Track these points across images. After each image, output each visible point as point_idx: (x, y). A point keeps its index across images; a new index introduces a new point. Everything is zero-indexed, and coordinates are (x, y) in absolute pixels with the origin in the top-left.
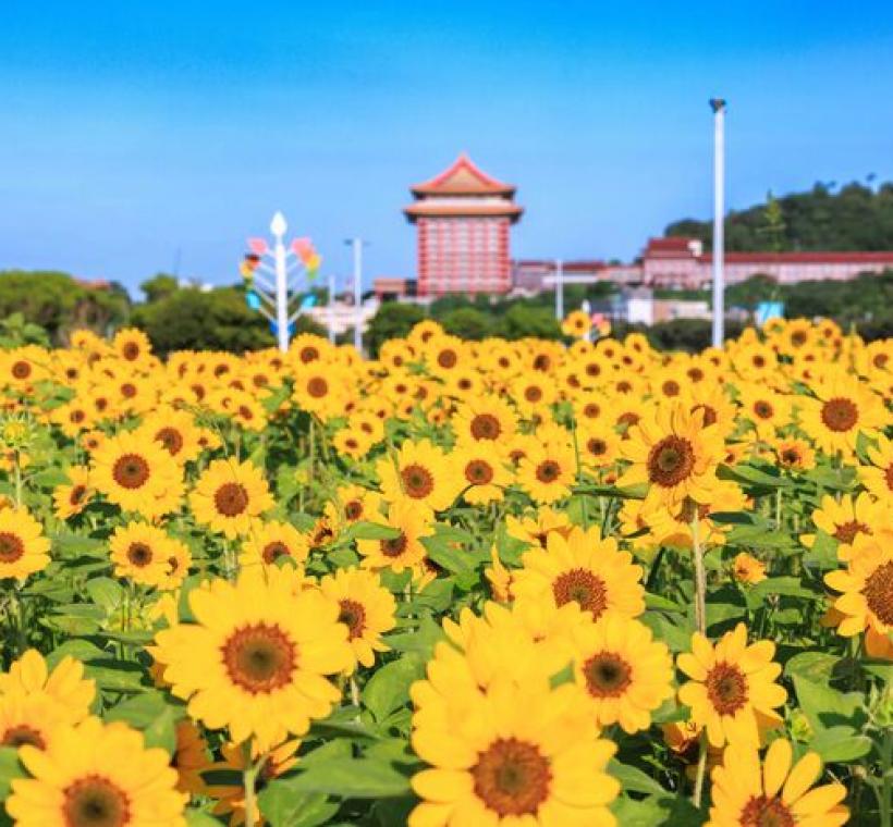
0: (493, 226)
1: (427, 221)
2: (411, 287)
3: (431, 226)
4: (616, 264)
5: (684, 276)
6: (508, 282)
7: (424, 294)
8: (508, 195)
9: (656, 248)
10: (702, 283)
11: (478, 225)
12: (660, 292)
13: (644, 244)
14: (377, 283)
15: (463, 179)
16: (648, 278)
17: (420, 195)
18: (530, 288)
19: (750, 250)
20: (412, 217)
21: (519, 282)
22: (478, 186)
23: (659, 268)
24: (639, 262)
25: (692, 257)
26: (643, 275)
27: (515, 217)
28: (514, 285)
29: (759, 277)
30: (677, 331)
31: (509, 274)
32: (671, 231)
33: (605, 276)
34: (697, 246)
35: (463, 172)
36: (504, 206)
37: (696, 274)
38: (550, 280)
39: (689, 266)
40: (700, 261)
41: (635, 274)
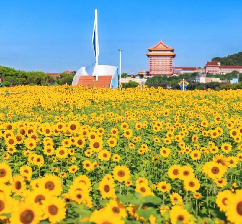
0: (168, 58)
1: (152, 57)
2: (148, 73)
3: (153, 58)
5: (216, 71)
6: (172, 72)
7: (151, 75)
8: (172, 51)
9: (209, 64)
10: (220, 73)
11: (165, 58)
12: (209, 75)
13: (206, 63)
14: (139, 72)
15: (161, 47)
16: (207, 72)
17: (150, 51)
18: (177, 74)
19: (233, 65)
20: (148, 56)
21: (175, 72)
22: (165, 48)
23: (210, 69)
24: (205, 68)
25: (218, 67)
26: (206, 71)
27: (174, 56)
28: (173, 73)
29: (235, 71)
30: (211, 85)
31: (172, 70)
32: (213, 60)
33: (196, 71)
34: (219, 64)
35: (161, 45)
36: (171, 53)
37: (219, 71)
38: (182, 72)
39: (217, 69)
40: (220, 67)
41: (204, 71)
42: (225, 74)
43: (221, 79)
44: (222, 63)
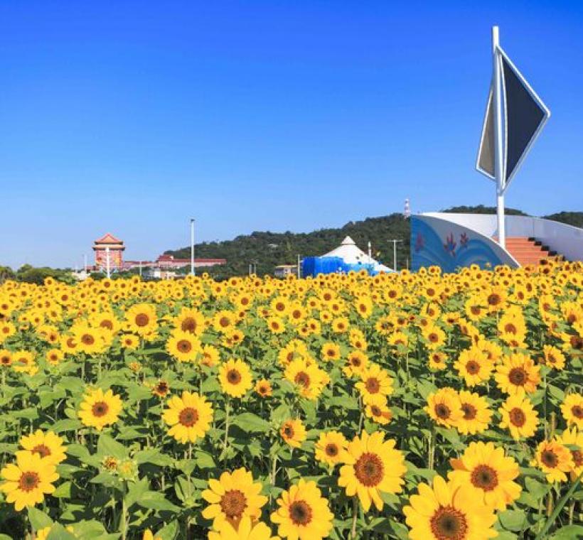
0: (118, 252)
2: (94, 268)
3: (100, 251)
4: (150, 262)
5: (169, 265)
6: (122, 267)
8: (121, 243)
9: (161, 258)
10: (174, 267)
12: (163, 270)
13: (158, 256)
14: (85, 267)
15: (109, 239)
16: (159, 266)
17: (97, 243)
18: (127, 268)
20: (95, 249)
21: (124, 267)
22: (112, 241)
23: (162, 263)
24: (157, 262)
25: (171, 260)
27: (123, 249)
29: (189, 265)
31: (122, 265)
32: (165, 253)
33: (148, 265)
34: (172, 257)
35: (109, 237)
36: (120, 246)
37: (172, 265)
38: (133, 266)
39: (170, 263)
40: (173, 261)
41: (156, 265)
42: (178, 268)
43: (177, 273)
44: (175, 257)
